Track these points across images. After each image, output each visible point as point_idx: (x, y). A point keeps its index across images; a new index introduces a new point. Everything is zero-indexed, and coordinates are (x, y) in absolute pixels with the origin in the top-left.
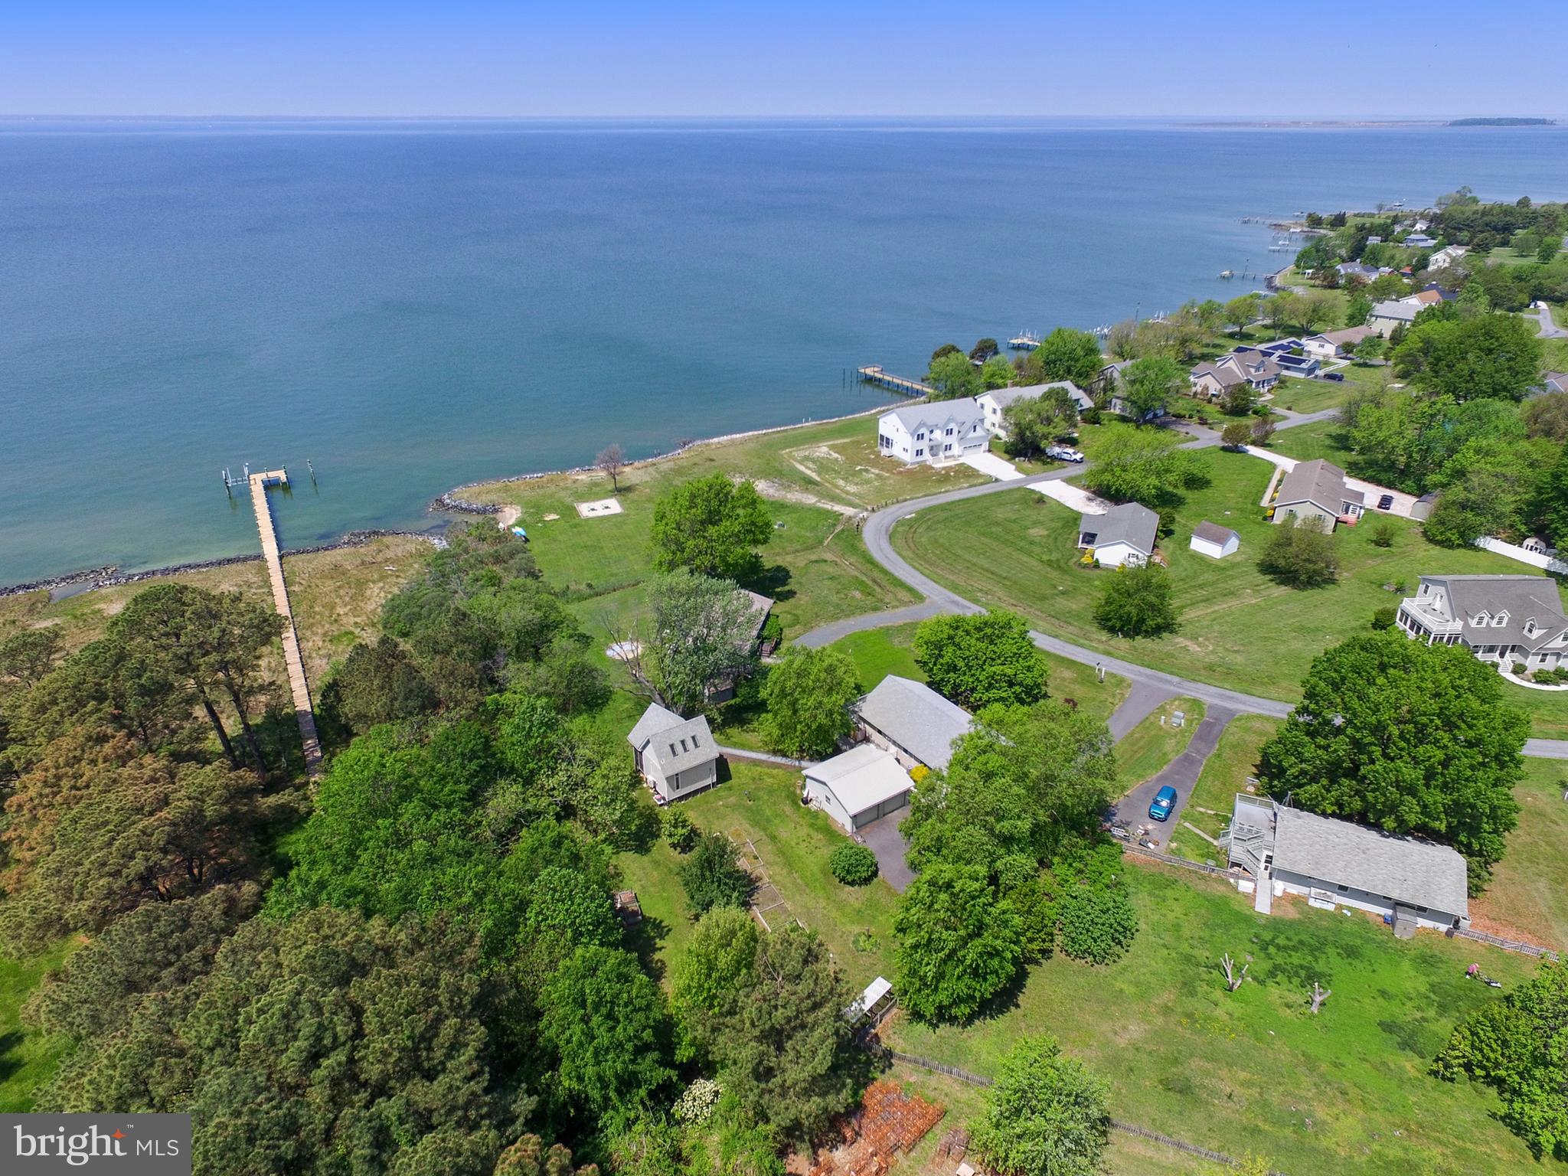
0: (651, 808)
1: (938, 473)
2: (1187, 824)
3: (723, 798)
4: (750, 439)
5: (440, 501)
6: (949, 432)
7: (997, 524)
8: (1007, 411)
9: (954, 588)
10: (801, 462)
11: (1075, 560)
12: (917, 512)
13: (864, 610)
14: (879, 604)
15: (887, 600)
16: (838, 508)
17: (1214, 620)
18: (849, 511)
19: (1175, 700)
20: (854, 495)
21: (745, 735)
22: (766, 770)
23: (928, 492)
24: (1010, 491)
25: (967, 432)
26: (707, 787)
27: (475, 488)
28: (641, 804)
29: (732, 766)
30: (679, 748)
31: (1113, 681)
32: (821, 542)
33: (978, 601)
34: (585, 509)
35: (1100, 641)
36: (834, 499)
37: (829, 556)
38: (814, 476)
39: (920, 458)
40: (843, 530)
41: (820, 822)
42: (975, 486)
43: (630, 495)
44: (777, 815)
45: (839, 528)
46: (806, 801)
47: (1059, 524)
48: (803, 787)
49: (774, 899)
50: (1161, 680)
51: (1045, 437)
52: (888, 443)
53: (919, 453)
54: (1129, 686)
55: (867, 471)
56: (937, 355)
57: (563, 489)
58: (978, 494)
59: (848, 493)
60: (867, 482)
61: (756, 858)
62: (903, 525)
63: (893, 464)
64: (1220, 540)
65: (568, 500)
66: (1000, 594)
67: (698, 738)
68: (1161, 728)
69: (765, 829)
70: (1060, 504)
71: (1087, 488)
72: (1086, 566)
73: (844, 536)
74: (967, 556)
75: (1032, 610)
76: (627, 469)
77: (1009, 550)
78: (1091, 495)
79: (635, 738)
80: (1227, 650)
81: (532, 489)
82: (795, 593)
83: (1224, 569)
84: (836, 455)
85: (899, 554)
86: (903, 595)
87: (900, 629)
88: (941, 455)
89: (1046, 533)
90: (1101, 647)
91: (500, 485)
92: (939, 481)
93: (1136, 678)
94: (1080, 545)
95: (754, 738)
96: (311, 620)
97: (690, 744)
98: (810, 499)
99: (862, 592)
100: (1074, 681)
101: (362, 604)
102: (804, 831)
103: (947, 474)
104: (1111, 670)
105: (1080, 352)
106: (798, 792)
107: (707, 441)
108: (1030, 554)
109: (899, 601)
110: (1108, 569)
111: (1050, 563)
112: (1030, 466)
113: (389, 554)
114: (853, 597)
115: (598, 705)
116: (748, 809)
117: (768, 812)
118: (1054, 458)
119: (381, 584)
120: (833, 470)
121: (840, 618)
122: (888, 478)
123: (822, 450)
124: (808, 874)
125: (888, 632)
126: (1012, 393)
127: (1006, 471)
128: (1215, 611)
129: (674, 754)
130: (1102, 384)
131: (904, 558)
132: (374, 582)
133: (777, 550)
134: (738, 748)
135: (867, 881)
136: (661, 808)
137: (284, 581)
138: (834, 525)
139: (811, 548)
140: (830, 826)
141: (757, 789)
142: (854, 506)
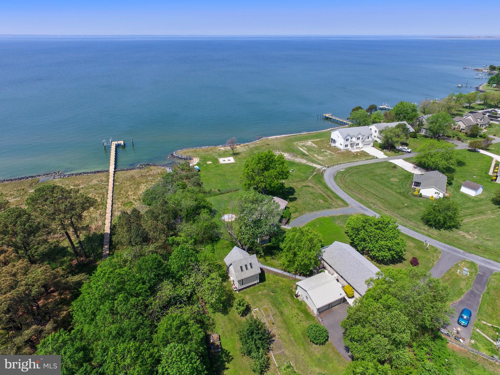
0: (231, 291)
1: (353, 154)
2: (478, 330)
3: (262, 290)
4: (283, 138)
5: (172, 154)
6: (358, 139)
7: (377, 175)
8: (381, 132)
9: (361, 201)
10: (301, 147)
11: (411, 193)
12: (345, 169)
13: (324, 208)
14: (330, 206)
15: (333, 205)
16: (314, 165)
17: (476, 224)
18: (319, 167)
19: (463, 261)
20: (321, 160)
21: (272, 260)
22: (280, 278)
23: (349, 161)
24: (382, 163)
25: (366, 139)
26: (255, 284)
27: (185, 150)
28: (227, 289)
29: (266, 274)
30: (244, 268)
31: (432, 249)
32: (308, 178)
33: (371, 207)
34: (222, 161)
35: (425, 230)
36: (313, 162)
37: (310, 184)
38: (306, 152)
39: (346, 148)
40: (316, 174)
41: (302, 307)
42: (368, 160)
43: (238, 156)
44: (284, 302)
45: (315, 173)
46: (297, 296)
47: (403, 177)
48: (296, 289)
49: (280, 348)
50: (455, 251)
51: (397, 142)
52: (334, 141)
53: (346, 146)
54: (440, 252)
55: (326, 152)
56: (354, 110)
57: (215, 153)
58: (369, 163)
59: (318, 159)
60: (326, 156)
61: (273, 324)
62: (340, 174)
63: (336, 150)
64: (475, 189)
65: (216, 157)
66: (380, 205)
67: (252, 264)
68: (457, 275)
69: (278, 309)
70: (403, 169)
71: (414, 163)
72: (416, 196)
73: (316, 177)
74: (366, 188)
75: (394, 213)
76: (238, 146)
77: (383, 187)
78: (415, 166)
79: (227, 260)
80: (484, 239)
81: (204, 152)
82: (297, 199)
83: (476, 201)
84: (314, 145)
85: (338, 185)
86: (340, 202)
87: (339, 217)
88: (355, 147)
89: (398, 180)
90: (425, 232)
91: (193, 150)
92: (354, 157)
93: (443, 249)
94: (413, 187)
95: (275, 262)
96: (119, 196)
97: (249, 267)
98: (304, 161)
99: (323, 200)
100: (415, 247)
101: (137, 191)
102: (296, 311)
103: (357, 154)
105: (410, 111)
106: (294, 290)
107: (267, 138)
108: (391, 189)
109: (338, 205)
110: (427, 198)
111: (400, 193)
112: (389, 153)
113: (151, 173)
114: (320, 202)
115: (216, 241)
116: (271, 297)
117: (280, 300)
118: (399, 150)
119: (146, 184)
120: (313, 151)
121: (313, 211)
122: (334, 155)
123: (309, 143)
124: (296, 335)
125: (333, 218)
126: (383, 125)
127: (380, 155)
128: (475, 220)
129: (242, 270)
130: (418, 123)
131: (340, 187)
132: (143, 183)
133: (291, 180)
134: (269, 266)
135: (323, 343)
136: (235, 292)
137: (114, 180)
138: (313, 172)
139: (304, 180)
140: (307, 310)
141: (276, 287)
142: (321, 165)
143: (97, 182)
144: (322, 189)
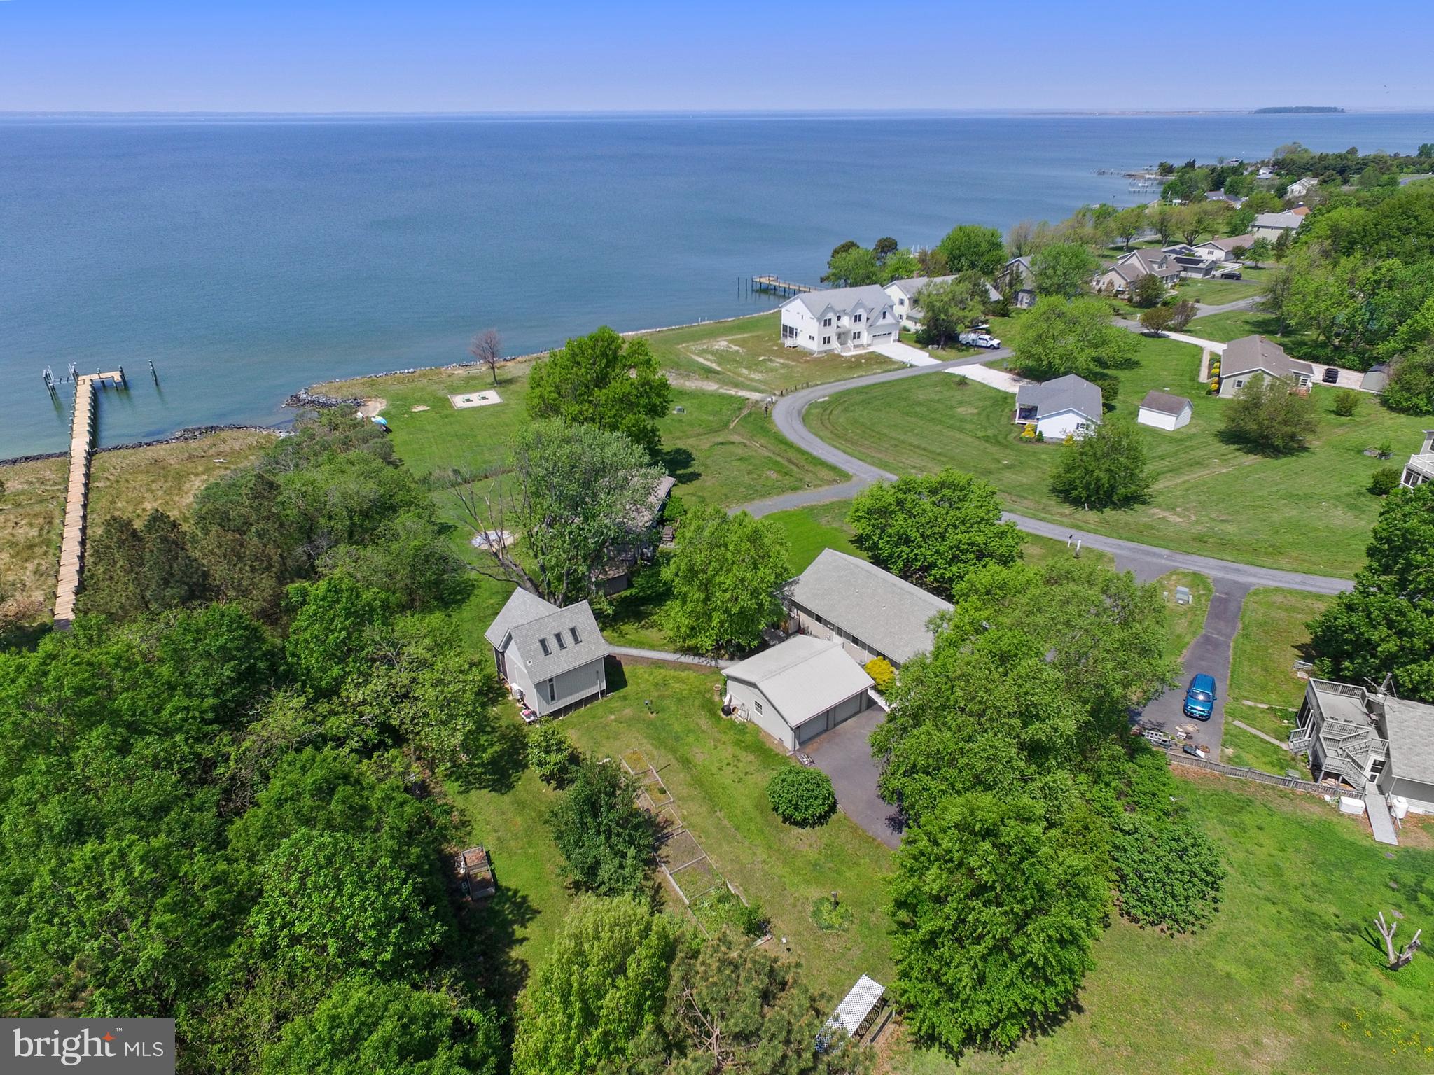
0: (518, 728)
1: (848, 361)
2: (1237, 723)
3: (617, 710)
4: (644, 336)
5: (295, 397)
6: (857, 320)
7: (919, 404)
10: (699, 355)
11: (1014, 435)
12: (830, 396)
13: (782, 490)
14: (799, 484)
15: (807, 480)
16: (742, 393)
17: (1187, 490)
18: (755, 396)
19: (1171, 574)
20: (758, 381)
21: (643, 632)
22: (672, 672)
23: (840, 377)
24: (928, 375)
25: (876, 320)
26: (595, 695)
27: (337, 382)
28: (503, 723)
29: (627, 669)
30: (553, 644)
31: (1091, 555)
32: (726, 426)
34: (459, 401)
35: (1063, 515)
36: (737, 385)
37: (736, 438)
38: (714, 366)
39: (827, 347)
40: (750, 414)
41: (748, 738)
42: (889, 371)
43: (512, 387)
44: (689, 731)
45: (745, 412)
46: (728, 711)
47: (989, 403)
48: (724, 692)
49: (692, 851)
50: (1146, 553)
51: (961, 321)
52: (792, 333)
53: (827, 340)
54: (1113, 560)
55: (771, 361)
56: (837, 252)
57: (436, 383)
58: (893, 378)
59: (752, 380)
60: (772, 370)
61: (663, 791)
62: (816, 408)
63: (799, 354)
64: (1173, 410)
65: (441, 393)
67: (579, 633)
69: (673, 751)
70: (984, 385)
71: (1011, 371)
72: (1028, 441)
73: (752, 419)
74: (893, 434)
76: (509, 364)
77: (939, 427)
78: (1017, 378)
79: (495, 634)
80: (1213, 520)
81: (401, 383)
82: (700, 475)
83: (1181, 440)
84: (737, 348)
85: (816, 435)
86: (825, 473)
87: (826, 508)
88: (850, 343)
89: (975, 411)
90: (1066, 520)
91: (365, 379)
92: (850, 368)
93: (1118, 552)
94: (1017, 421)
95: (653, 635)
97: (568, 639)
98: (712, 386)
99: (778, 472)
101: (176, 498)
102: (727, 751)
103: (858, 361)
104: (1085, 545)
105: (984, 246)
106: (717, 697)
108: (962, 430)
109: (822, 480)
110: (1057, 443)
111: (986, 439)
112: (944, 352)
113: (223, 447)
114: (768, 478)
115: (457, 602)
116: (650, 724)
117: (677, 727)
118: (969, 346)
119: (205, 477)
120: (735, 361)
121: (753, 499)
122: (795, 366)
123: (722, 344)
124: (738, 812)
125: (813, 512)
126: (919, 283)
127: (922, 359)
128: (1185, 482)
129: (547, 652)
130: (1008, 278)
131: (821, 438)
132: (196, 475)
133: (678, 434)
134: (636, 647)
135: (822, 819)
136: (531, 728)
137: (87, 476)
138: (740, 409)
139: (717, 431)
140: (763, 743)
141: (662, 697)
142: (761, 392)
143: (26, 486)
144: (772, 447)
